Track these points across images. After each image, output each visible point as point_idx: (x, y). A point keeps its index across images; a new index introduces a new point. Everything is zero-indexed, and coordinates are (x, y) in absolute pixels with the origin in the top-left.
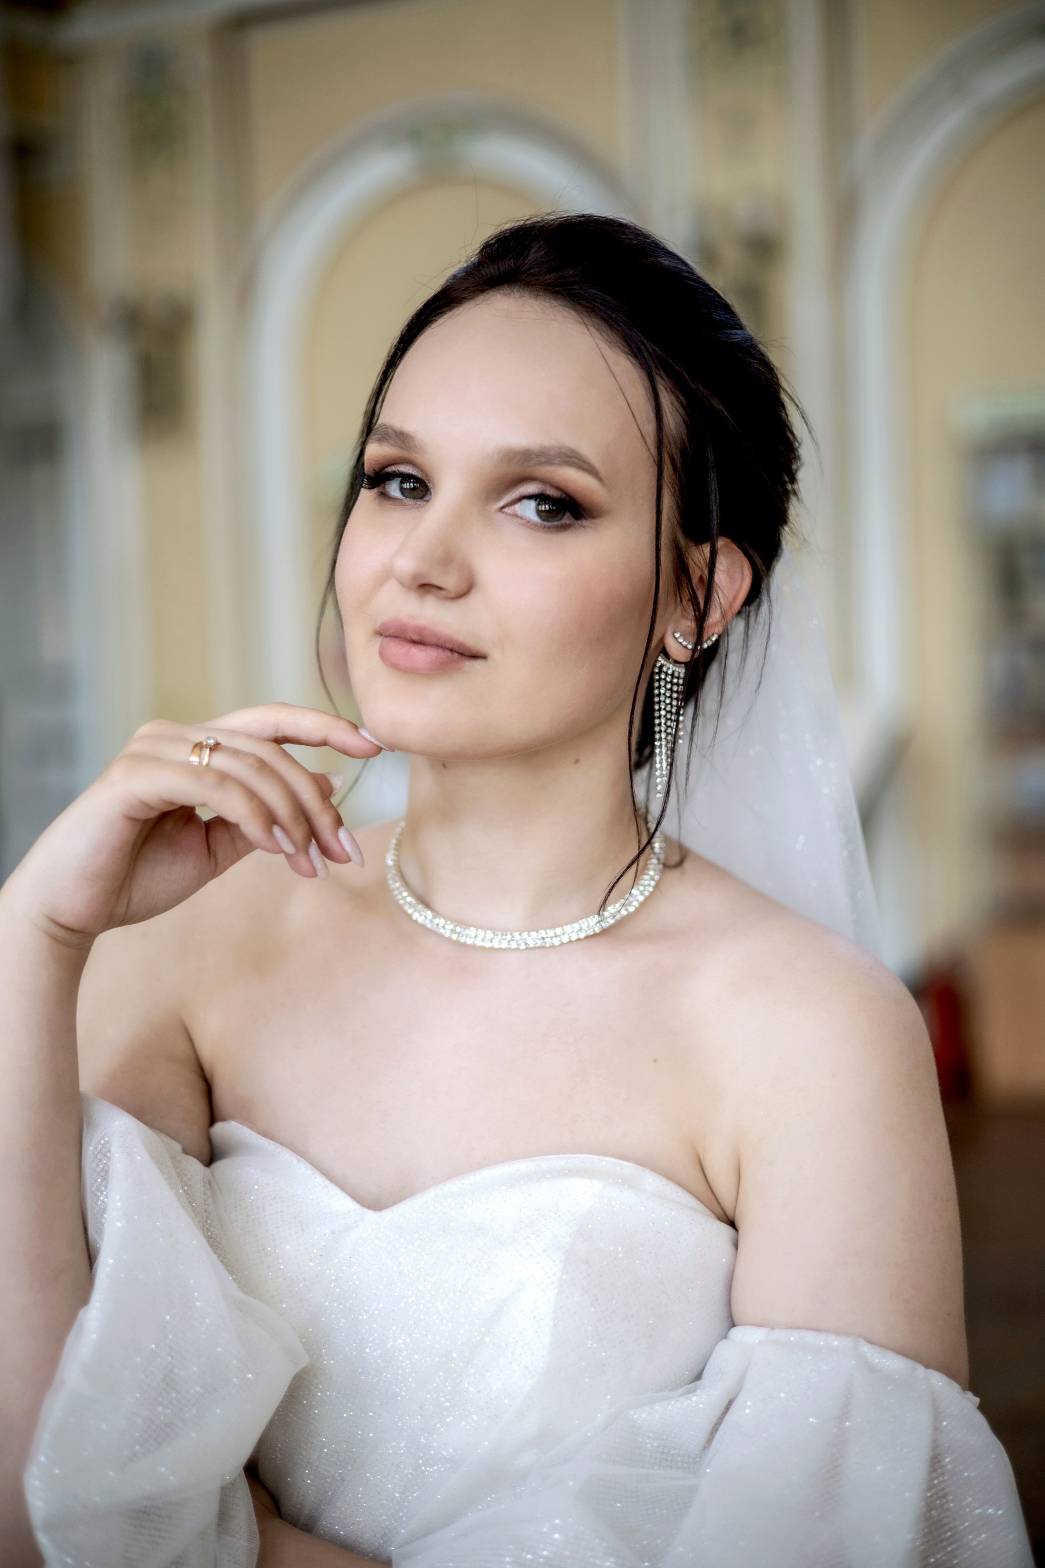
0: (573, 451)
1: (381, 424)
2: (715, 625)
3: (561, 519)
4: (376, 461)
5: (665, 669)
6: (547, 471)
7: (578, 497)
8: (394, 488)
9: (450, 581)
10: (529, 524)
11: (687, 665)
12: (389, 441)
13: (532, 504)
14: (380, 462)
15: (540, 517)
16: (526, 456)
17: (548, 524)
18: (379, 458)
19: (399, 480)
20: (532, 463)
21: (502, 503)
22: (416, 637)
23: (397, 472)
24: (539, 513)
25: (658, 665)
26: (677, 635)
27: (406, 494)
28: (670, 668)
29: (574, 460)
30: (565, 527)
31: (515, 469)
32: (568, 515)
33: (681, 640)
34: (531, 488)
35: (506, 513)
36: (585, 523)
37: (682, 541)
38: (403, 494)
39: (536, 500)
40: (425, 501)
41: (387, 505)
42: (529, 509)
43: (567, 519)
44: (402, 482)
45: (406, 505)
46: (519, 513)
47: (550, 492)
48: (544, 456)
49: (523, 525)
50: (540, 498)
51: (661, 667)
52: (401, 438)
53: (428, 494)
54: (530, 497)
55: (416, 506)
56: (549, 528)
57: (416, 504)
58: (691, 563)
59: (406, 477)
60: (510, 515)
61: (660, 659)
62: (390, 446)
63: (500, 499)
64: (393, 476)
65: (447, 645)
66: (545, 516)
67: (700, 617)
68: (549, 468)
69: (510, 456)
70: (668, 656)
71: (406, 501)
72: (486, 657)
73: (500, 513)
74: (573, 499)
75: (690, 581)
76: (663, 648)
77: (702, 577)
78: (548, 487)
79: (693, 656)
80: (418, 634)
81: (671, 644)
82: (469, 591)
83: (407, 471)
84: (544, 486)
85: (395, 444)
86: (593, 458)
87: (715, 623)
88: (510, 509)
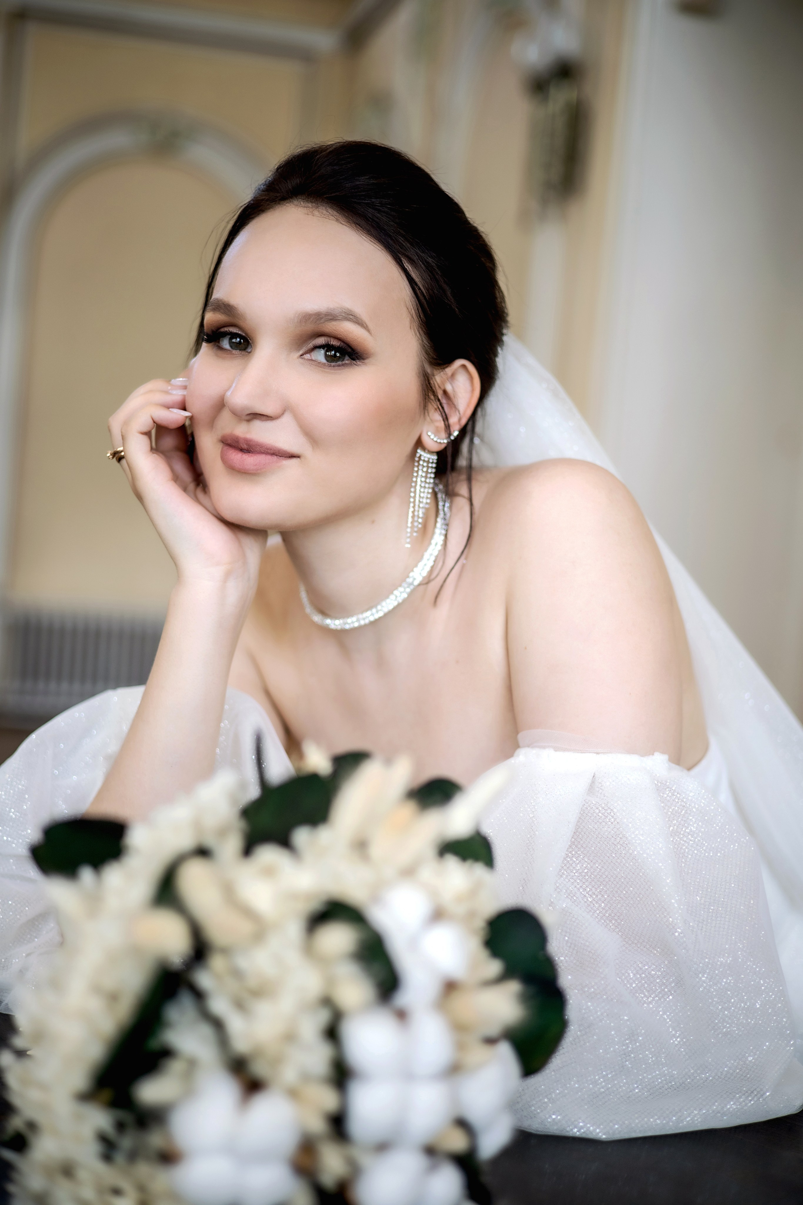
0: (350, 310)
1: (215, 298)
2: (454, 424)
3: (343, 360)
4: (211, 324)
5: (422, 458)
6: (332, 327)
7: (353, 344)
8: (225, 343)
9: (270, 410)
10: (319, 364)
11: (438, 453)
12: (220, 310)
13: (322, 352)
14: (215, 325)
15: (326, 359)
16: (318, 317)
17: (332, 365)
18: (214, 323)
19: (229, 337)
20: (322, 321)
21: (301, 352)
22: (245, 446)
23: (228, 331)
24: (326, 356)
25: (418, 455)
26: (429, 434)
27: (233, 347)
28: (425, 456)
29: (351, 317)
31: (310, 327)
32: (347, 357)
33: (432, 437)
34: (321, 341)
35: (304, 359)
36: (362, 362)
37: (429, 369)
38: (231, 347)
39: (324, 349)
40: (247, 352)
41: (220, 353)
42: (320, 356)
44: (231, 339)
45: (233, 354)
46: (313, 358)
47: (334, 342)
48: (331, 316)
49: (315, 365)
50: (327, 347)
51: (420, 457)
52: (226, 308)
53: (250, 346)
54: (319, 346)
55: (241, 355)
56: (334, 368)
57: (241, 354)
58: (435, 384)
59: (234, 335)
60: (308, 359)
61: (419, 451)
62: (221, 314)
63: (299, 350)
64: (225, 334)
65: (269, 451)
66: (331, 359)
67: (446, 419)
68: (334, 323)
69: (307, 317)
70: (424, 449)
71: (234, 351)
72: (298, 457)
73: (300, 359)
74: (348, 345)
75: (435, 395)
76: (419, 444)
77: (445, 392)
78: (332, 340)
79: (443, 446)
80: (247, 444)
81: (426, 440)
82: (283, 414)
83: (235, 331)
84: (329, 339)
85: (224, 313)
86: (364, 316)
87: (456, 422)
88: (307, 356)
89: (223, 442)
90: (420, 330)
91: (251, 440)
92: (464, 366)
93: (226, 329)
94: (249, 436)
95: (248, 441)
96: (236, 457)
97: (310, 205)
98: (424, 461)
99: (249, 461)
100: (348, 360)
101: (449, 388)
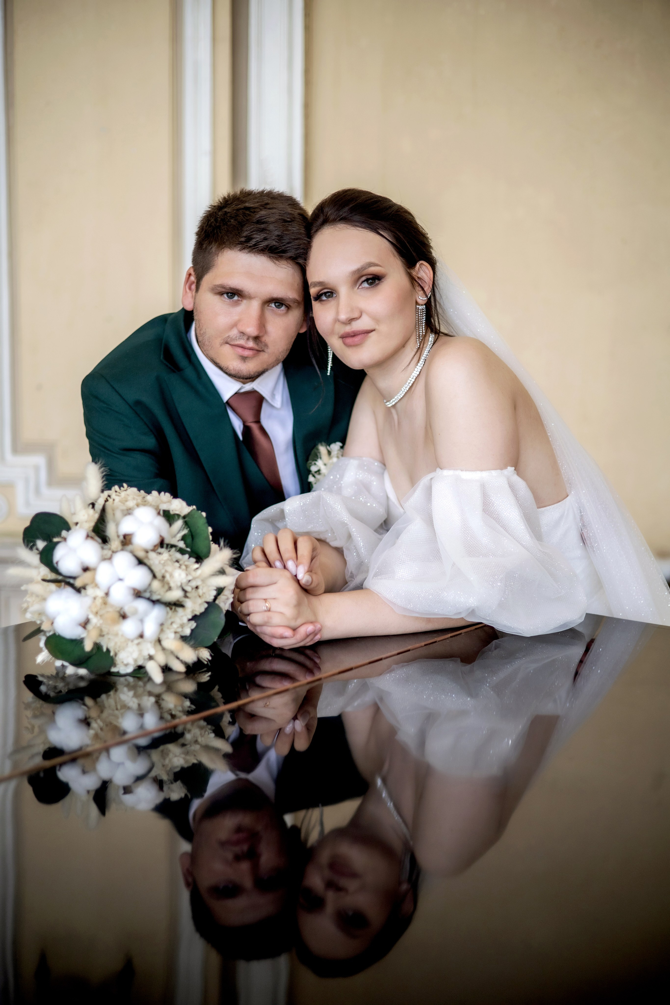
0: (370, 262)
2: (427, 290)
3: (375, 283)
6: (365, 272)
8: (324, 298)
9: (356, 315)
10: (367, 288)
11: (425, 304)
12: (316, 287)
13: (366, 283)
15: (369, 285)
16: (358, 270)
17: (372, 286)
19: (324, 294)
20: (361, 271)
21: (357, 287)
22: (353, 334)
24: (368, 284)
25: (418, 308)
26: (419, 298)
27: (328, 297)
28: (420, 307)
29: (371, 265)
30: (378, 284)
31: (357, 276)
32: (376, 281)
33: (421, 298)
34: (364, 278)
36: (383, 280)
37: (408, 270)
40: (335, 296)
41: (323, 303)
42: (365, 285)
43: (377, 282)
45: (329, 300)
46: (363, 287)
47: (369, 277)
48: (363, 268)
49: (366, 289)
50: (367, 280)
52: (320, 283)
53: (335, 294)
54: (364, 281)
55: (333, 299)
56: (373, 286)
58: (414, 276)
59: (325, 293)
60: (361, 288)
61: (417, 306)
63: (356, 286)
64: (322, 295)
65: (363, 332)
66: (371, 284)
67: (423, 289)
68: (366, 270)
69: (354, 272)
70: (419, 305)
71: (329, 299)
72: (375, 330)
73: (358, 290)
74: (376, 275)
75: (416, 281)
76: (417, 303)
77: (418, 278)
78: (368, 276)
79: (426, 301)
80: (353, 333)
81: (419, 301)
82: (361, 315)
83: (327, 291)
84: (367, 276)
85: (320, 286)
86: (377, 262)
87: (428, 289)
88: (360, 287)
89: (341, 338)
90: (400, 257)
91: (354, 331)
92: (422, 264)
93: (321, 293)
94: (353, 330)
95: (353, 332)
96: (349, 341)
97: (332, 226)
98: (420, 310)
99: (356, 339)
100: (377, 281)
101: (419, 276)
